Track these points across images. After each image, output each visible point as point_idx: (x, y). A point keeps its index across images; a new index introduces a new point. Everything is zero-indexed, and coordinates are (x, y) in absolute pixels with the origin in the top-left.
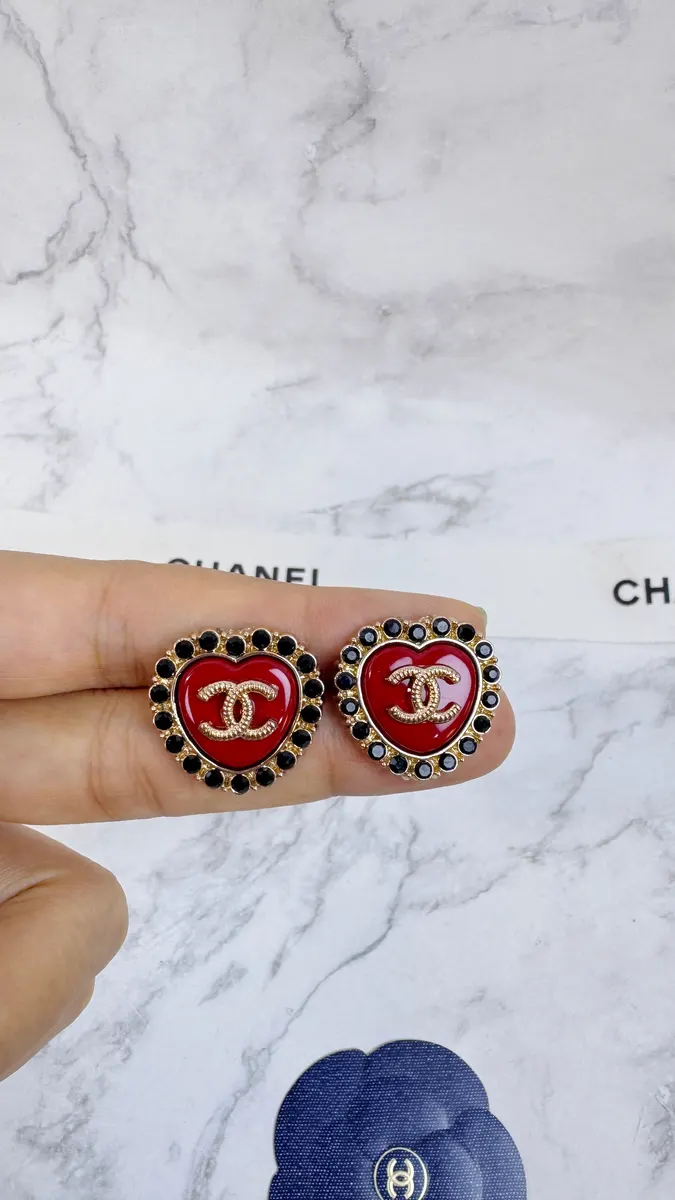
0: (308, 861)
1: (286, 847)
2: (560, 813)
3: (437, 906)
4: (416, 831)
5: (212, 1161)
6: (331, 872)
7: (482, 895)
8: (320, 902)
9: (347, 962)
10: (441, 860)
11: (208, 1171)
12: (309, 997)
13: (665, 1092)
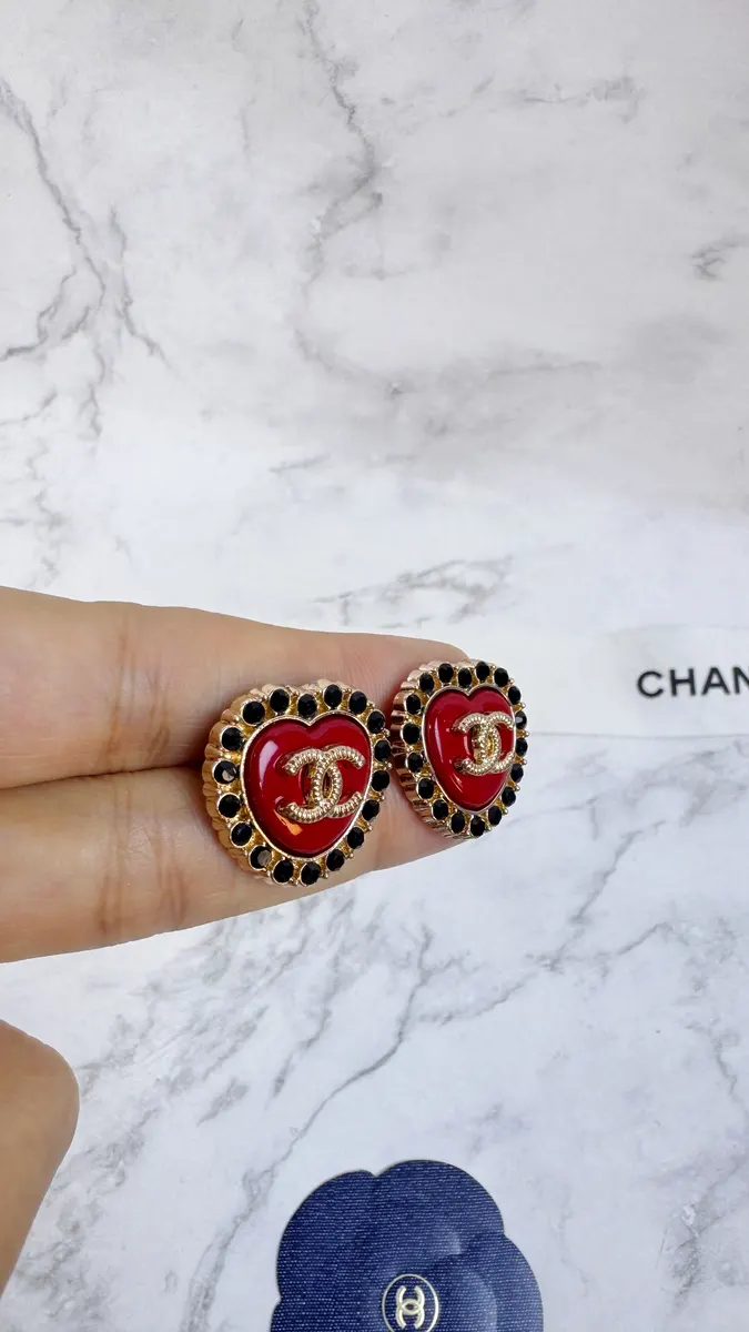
0: (314, 968)
1: (291, 956)
2: (579, 918)
3: (450, 1018)
4: (428, 938)
5: (211, 1292)
6: (337, 984)
7: (498, 1006)
8: (327, 1014)
9: (354, 1079)
10: (454, 969)
11: (207, 1300)
12: (314, 1116)
13: (691, 1213)
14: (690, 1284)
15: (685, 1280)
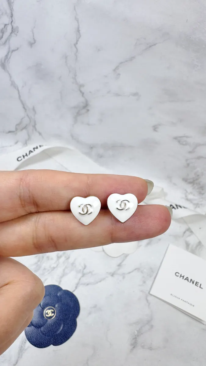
0: (59, 271)
1: (54, 268)
2: (119, 265)
3: (88, 284)
4: (85, 267)
6: (64, 275)
7: (99, 283)
8: (60, 282)
10: (90, 274)
13: (136, 332)
14: (134, 347)
15: (133, 346)
